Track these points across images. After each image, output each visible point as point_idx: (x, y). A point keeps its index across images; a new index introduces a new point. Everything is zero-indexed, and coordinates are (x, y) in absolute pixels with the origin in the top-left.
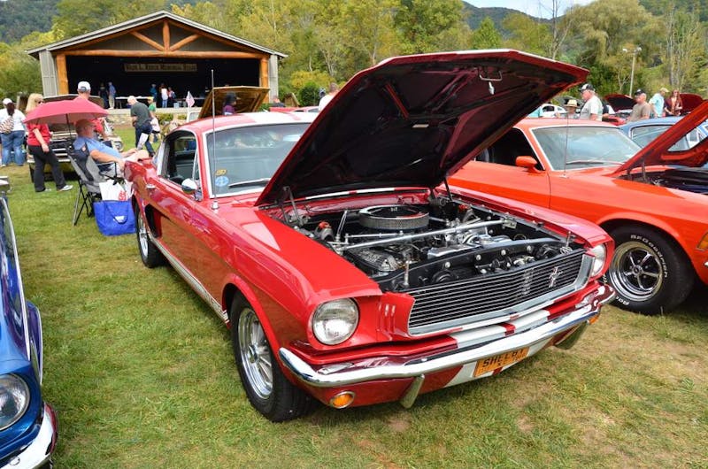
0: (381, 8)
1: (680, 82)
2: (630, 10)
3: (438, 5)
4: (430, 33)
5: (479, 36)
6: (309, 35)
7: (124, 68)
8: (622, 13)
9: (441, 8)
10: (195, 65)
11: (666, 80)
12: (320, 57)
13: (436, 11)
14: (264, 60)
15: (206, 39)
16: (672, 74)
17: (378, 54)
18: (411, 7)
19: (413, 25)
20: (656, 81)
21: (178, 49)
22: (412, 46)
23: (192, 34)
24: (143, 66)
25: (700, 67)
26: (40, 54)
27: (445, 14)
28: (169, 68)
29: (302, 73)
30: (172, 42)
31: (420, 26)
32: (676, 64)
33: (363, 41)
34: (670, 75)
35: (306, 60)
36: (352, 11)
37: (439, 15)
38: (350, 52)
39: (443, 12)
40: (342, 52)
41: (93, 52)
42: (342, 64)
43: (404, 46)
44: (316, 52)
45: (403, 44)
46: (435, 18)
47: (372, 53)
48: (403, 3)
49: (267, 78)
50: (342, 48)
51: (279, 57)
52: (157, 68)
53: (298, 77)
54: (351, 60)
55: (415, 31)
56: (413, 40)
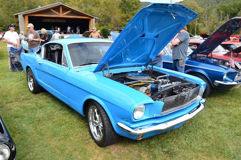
0: (115, 2)
2: (194, 6)
3: (134, 2)
4: (131, 11)
6: (90, 10)
7: (42, 21)
8: (192, 6)
9: (135, 3)
10: (65, 20)
11: (205, 28)
13: (133, 4)
14: (91, 19)
15: (73, 12)
17: (114, 17)
18: (125, 2)
19: (125, 8)
20: (202, 28)
21: (65, 15)
22: (125, 15)
23: (69, 10)
24: (49, 20)
26: (19, 15)
27: (136, 5)
28: (57, 21)
30: (63, 12)
31: (128, 8)
32: (208, 23)
36: (105, 3)
37: (134, 5)
38: (104, 16)
39: (135, 4)
40: (101, 16)
41: (37, 15)
43: (123, 15)
46: (133, 6)
47: (112, 17)
48: (122, 1)
49: (92, 25)
51: (95, 18)
52: (53, 21)
55: (126, 10)
56: (125, 13)
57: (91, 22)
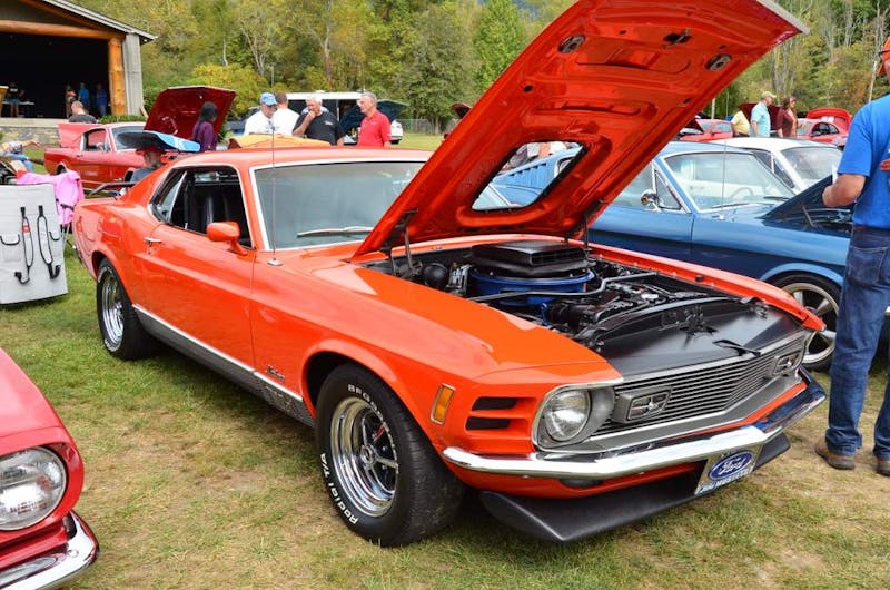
1: (788, 85)
5: (489, 14)
6: (219, 7)
11: (768, 83)
12: (243, 42)
14: (114, 42)
16: (776, 72)
17: (331, 40)
20: (753, 84)
22: (386, 28)
25: (817, 64)
29: (210, 67)
32: (782, 58)
33: (307, 18)
34: (773, 75)
35: (217, 48)
38: (291, 35)
40: (277, 36)
42: (278, 54)
44: (236, 34)
45: (373, 26)
47: (323, 38)
49: (120, 73)
50: (277, 30)
51: (142, 39)
53: (205, 74)
54: (291, 47)
56: (387, 20)
57: (114, 54)
